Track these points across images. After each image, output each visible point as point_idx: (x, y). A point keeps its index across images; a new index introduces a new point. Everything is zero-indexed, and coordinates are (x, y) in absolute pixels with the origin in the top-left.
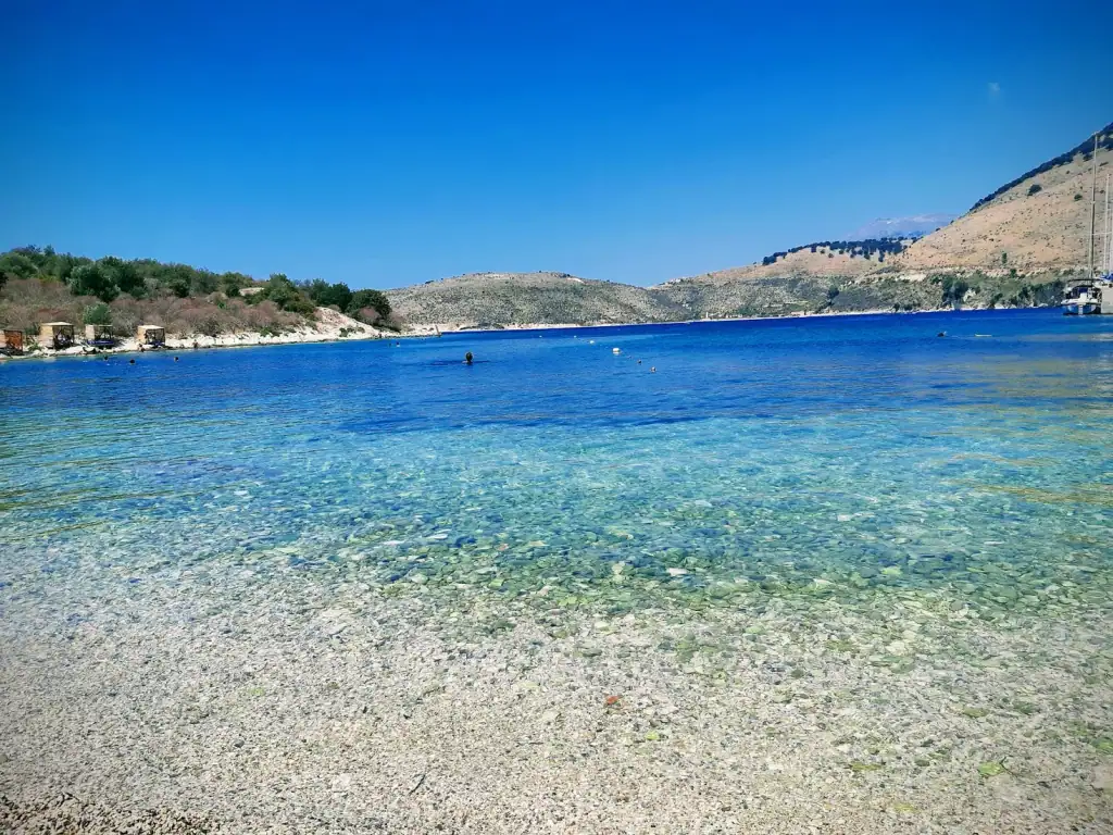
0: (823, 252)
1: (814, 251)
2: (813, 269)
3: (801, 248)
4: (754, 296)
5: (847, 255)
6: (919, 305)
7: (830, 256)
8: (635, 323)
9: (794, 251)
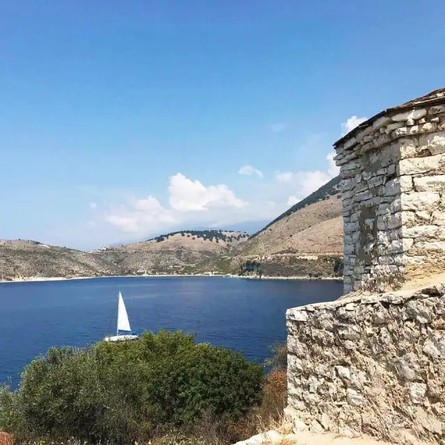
0: (188, 236)
1: (183, 235)
2: (186, 246)
3: (176, 233)
4: (158, 261)
5: (202, 239)
6: (322, 274)
7: (194, 239)
8: (95, 276)
9: (172, 234)
